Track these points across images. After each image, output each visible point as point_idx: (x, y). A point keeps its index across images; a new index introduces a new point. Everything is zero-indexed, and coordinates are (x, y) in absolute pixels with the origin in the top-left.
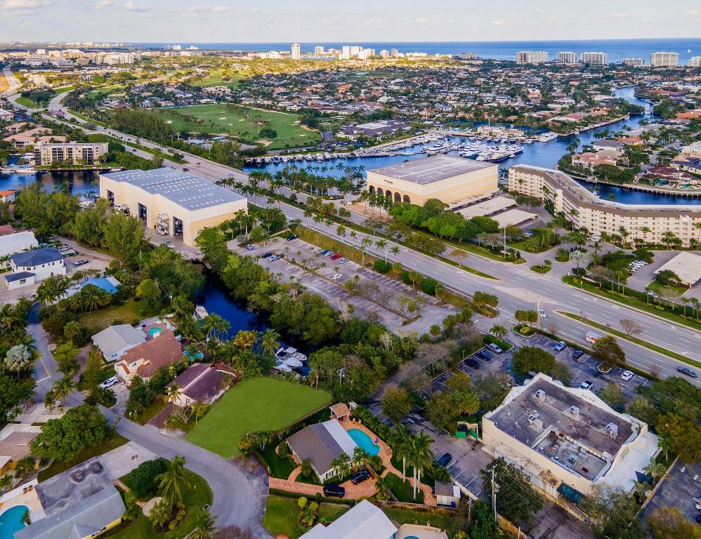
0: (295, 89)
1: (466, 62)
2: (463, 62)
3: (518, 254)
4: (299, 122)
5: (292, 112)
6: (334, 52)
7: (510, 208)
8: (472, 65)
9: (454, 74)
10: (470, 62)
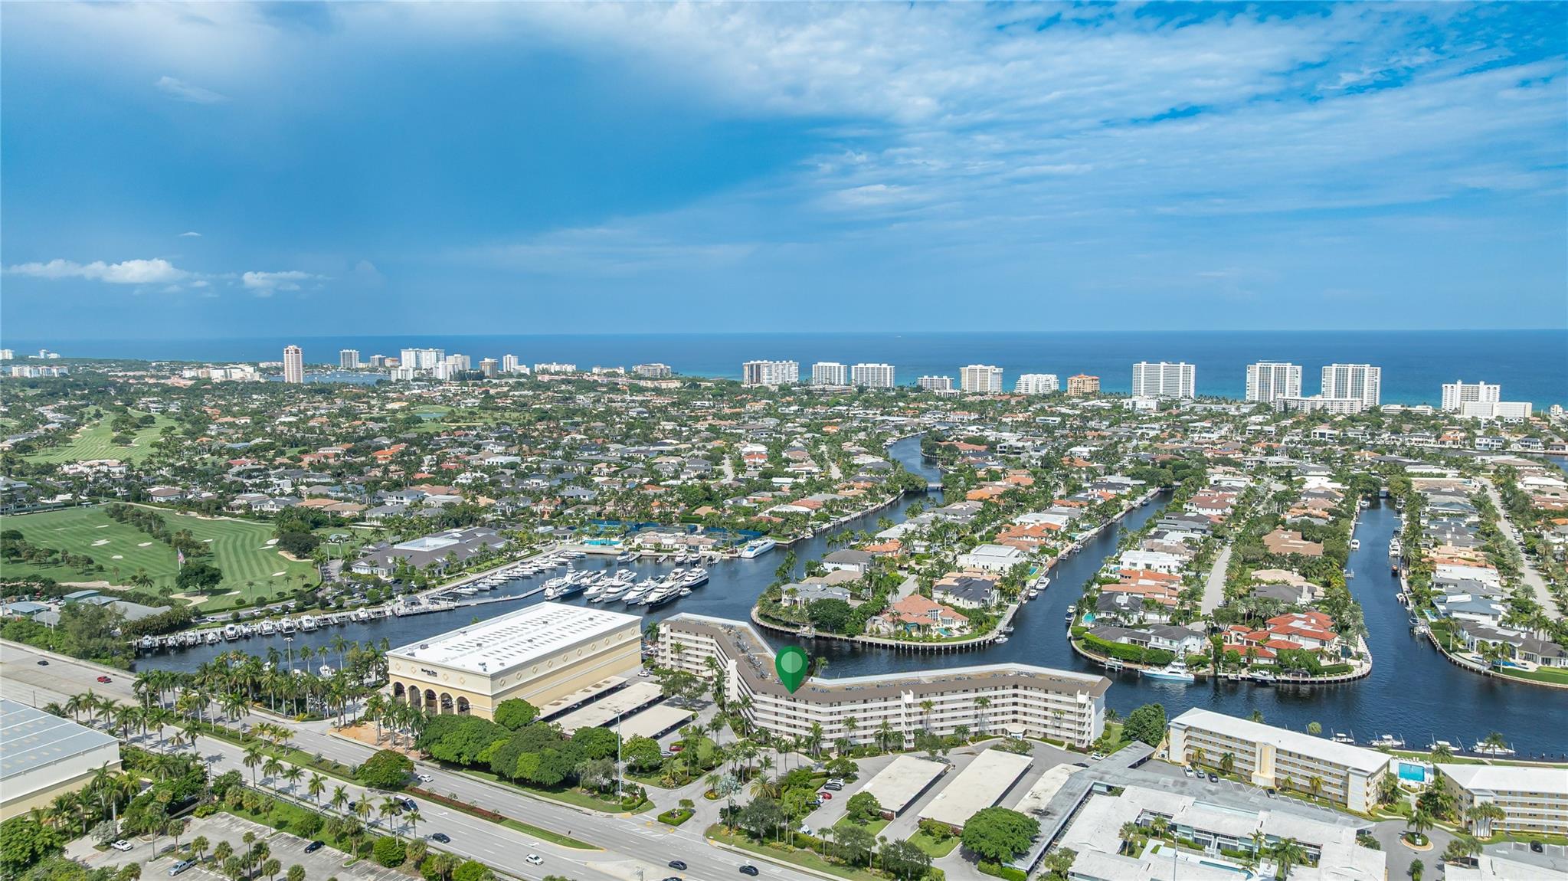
0: (279, 460)
1: (649, 384)
2: (643, 383)
3: (643, 794)
4: (274, 541)
5: (263, 517)
6: (381, 362)
7: (651, 703)
8: (658, 391)
9: (619, 414)
10: (656, 383)
